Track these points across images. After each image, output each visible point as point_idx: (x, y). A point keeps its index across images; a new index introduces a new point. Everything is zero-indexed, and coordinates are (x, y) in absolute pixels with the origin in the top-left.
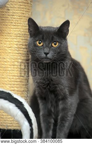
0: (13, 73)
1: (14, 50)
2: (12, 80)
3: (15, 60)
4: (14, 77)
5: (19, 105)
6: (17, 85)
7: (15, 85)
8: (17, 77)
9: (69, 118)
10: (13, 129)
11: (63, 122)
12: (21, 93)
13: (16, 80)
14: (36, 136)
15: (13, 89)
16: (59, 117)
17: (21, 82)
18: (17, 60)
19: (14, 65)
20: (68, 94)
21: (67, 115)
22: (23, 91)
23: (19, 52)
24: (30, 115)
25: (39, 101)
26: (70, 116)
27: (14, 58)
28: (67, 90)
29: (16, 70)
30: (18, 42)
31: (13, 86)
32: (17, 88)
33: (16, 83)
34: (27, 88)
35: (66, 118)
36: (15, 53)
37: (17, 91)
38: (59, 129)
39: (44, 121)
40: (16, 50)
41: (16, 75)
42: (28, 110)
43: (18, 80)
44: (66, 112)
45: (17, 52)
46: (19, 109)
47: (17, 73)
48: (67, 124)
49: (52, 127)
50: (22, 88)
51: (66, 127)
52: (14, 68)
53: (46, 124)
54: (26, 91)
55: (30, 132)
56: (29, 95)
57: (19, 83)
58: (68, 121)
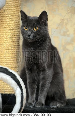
0: (8, 55)
1: (8, 39)
2: (8, 59)
3: (9, 46)
4: (9, 58)
5: (13, 77)
6: (11, 63)
7: (10, 63)
8: (11, 58)
9: (47, 85)
10: (9, 94)
11: (43, 88)
12: (14, 69)
13: (10, 60)
14: (25, 98)
15: (8, 66)
16: (40, 84)
17: (13, 61)
18: (11, 46)
19: (9, 49)
20: (46, 67)
21: (46, 83)
22: (15, 67)
23: (12, 40)
24: (21, 84)
25: (27, 72)
26: (47, 83)
27: (8, 44)
28: (46, 64)
29: (10, 52)
30: (12, 33)
31: (8, 64)
32: (11, 65)
33: (10, 62)
34: (18, 65)
35: (45, 85)
36: (9, 41)
37: (11, 67)
38: (41, 93)
39: (30, 87)
40: (10, 39)
41: (10, 56)
42: (19, 80)
43: (12, 60)
44: (45, 80)
45: (11, 40)
46: (13, 79)
47: (11, 55)
48: (46, 89)
49: (35, 91)
50: (14, 65)
51: (45, 91)
52: (8, 51)
53: (31, 89)
54: (17, 67)
55: (21, 95)
56: (19, 70)
57: (13, 62)
58: (46, 87)
